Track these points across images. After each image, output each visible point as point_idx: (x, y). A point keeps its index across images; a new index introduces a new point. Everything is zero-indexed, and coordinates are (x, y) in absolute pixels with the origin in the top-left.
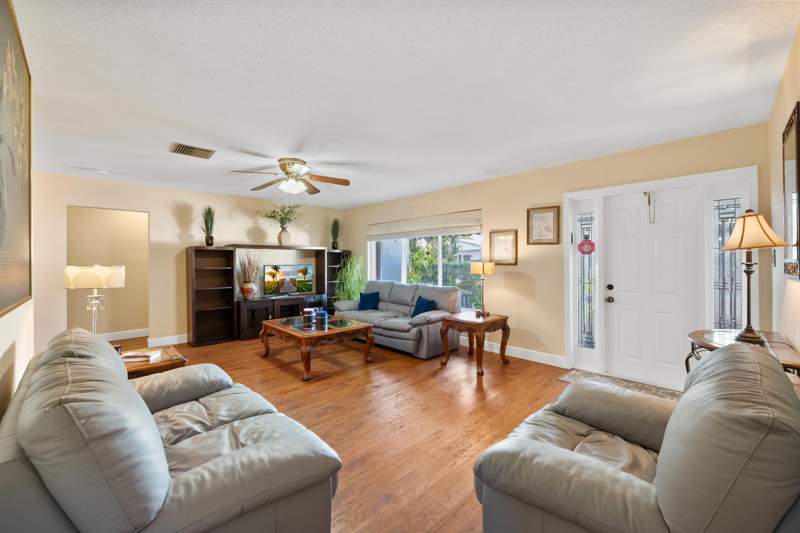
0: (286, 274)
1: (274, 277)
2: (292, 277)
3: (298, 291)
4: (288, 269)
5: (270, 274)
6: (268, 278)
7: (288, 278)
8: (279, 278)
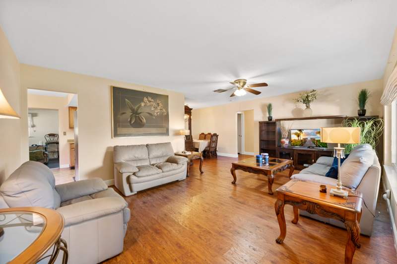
0: (308, 134)
1: (298, 136)
2: (312, 137)
3: (317, 146)
4: (309, 131)
5: (296, 134)
6: (294, 137)
7: (309, 138)
8: (302, 137)
